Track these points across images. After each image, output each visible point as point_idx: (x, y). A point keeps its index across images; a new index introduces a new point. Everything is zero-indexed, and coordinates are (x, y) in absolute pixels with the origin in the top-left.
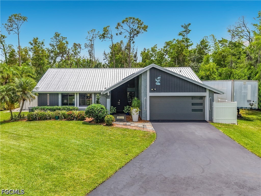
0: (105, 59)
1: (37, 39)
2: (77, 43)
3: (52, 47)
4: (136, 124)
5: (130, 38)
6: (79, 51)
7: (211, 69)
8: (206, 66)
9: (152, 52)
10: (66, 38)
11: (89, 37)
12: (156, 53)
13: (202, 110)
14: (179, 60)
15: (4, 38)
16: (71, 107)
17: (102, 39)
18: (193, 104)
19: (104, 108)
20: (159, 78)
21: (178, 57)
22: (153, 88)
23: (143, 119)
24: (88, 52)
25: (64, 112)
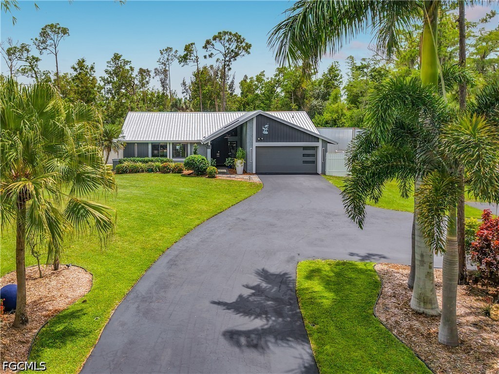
0: (184, 92)
1: (84, 61)
2: (145, 68)
3: (109, 75)
4: (241, 176)
5: (225, 62)
6: (147, 80)
7: (340, 111)
8: (333, 106)
9: (256, 83)
10: (130, 62)
11: (162, 59)
12: (263, 84)
13: (314, 162)
14: (297, 96)
15: (36, 61)
16: (165, 159)
17: (182, 64)
18: (304, 155)
19: (205, 159)
20: (266, 126)
21: (295, 92)
22: (260, 137)
23: (248, 172)
24: (160, 82)
25: (157, 164)
